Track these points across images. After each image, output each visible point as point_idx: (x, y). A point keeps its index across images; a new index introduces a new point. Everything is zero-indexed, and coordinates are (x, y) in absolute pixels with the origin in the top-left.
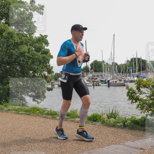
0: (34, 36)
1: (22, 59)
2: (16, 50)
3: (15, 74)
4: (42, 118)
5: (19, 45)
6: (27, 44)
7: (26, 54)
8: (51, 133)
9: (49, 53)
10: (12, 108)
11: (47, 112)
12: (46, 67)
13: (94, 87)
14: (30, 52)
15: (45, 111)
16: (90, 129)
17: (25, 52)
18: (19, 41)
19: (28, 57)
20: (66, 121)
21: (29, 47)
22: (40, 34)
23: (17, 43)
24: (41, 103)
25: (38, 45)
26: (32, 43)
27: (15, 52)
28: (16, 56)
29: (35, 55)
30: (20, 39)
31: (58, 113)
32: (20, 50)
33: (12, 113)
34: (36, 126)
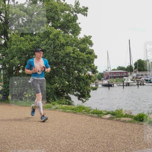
0: (79, 37)
1: (67, 59)
2: (62, 51)
3: (61, 74)
4: (88, 116)
5: (64, 46)
6: (72, 45)
7: (71, 54)
8: (97, 131)
9: (93, 53)
10: (59, 106)
11: (92, 110)
12: (90, 67)
13: (138, 87)
14: (75, 53)
15: (91, 110)
16: (136, 129)
17: (70, 53)
18: (65, 42)
19: (73, 57)
20: (112, 120)
21: (74, 47)
22: (84, 35)
23: (63, 44)
24: (86, 101)
25: (82, 46)
26: (77, 44)
27: (61, 53)
28: (61, 56)
29: (80, 55)
30: (65, 40)
31: (103, 112)
32: (66, 51)
33: (59, 111)
34: (83, 124)
